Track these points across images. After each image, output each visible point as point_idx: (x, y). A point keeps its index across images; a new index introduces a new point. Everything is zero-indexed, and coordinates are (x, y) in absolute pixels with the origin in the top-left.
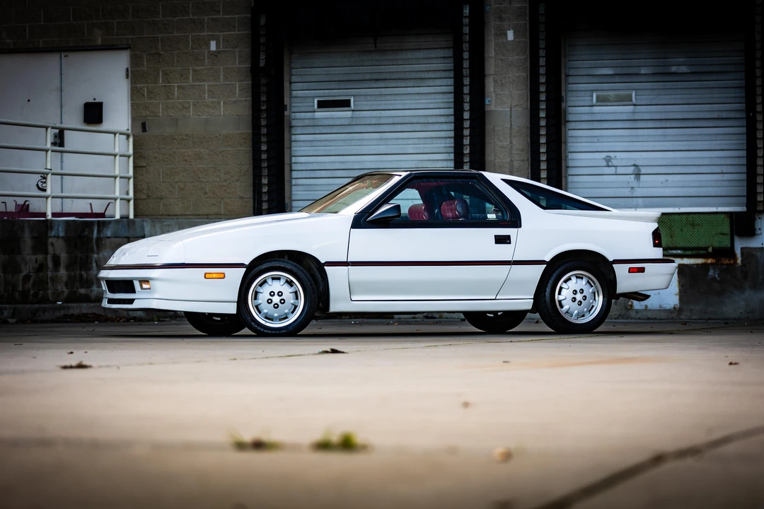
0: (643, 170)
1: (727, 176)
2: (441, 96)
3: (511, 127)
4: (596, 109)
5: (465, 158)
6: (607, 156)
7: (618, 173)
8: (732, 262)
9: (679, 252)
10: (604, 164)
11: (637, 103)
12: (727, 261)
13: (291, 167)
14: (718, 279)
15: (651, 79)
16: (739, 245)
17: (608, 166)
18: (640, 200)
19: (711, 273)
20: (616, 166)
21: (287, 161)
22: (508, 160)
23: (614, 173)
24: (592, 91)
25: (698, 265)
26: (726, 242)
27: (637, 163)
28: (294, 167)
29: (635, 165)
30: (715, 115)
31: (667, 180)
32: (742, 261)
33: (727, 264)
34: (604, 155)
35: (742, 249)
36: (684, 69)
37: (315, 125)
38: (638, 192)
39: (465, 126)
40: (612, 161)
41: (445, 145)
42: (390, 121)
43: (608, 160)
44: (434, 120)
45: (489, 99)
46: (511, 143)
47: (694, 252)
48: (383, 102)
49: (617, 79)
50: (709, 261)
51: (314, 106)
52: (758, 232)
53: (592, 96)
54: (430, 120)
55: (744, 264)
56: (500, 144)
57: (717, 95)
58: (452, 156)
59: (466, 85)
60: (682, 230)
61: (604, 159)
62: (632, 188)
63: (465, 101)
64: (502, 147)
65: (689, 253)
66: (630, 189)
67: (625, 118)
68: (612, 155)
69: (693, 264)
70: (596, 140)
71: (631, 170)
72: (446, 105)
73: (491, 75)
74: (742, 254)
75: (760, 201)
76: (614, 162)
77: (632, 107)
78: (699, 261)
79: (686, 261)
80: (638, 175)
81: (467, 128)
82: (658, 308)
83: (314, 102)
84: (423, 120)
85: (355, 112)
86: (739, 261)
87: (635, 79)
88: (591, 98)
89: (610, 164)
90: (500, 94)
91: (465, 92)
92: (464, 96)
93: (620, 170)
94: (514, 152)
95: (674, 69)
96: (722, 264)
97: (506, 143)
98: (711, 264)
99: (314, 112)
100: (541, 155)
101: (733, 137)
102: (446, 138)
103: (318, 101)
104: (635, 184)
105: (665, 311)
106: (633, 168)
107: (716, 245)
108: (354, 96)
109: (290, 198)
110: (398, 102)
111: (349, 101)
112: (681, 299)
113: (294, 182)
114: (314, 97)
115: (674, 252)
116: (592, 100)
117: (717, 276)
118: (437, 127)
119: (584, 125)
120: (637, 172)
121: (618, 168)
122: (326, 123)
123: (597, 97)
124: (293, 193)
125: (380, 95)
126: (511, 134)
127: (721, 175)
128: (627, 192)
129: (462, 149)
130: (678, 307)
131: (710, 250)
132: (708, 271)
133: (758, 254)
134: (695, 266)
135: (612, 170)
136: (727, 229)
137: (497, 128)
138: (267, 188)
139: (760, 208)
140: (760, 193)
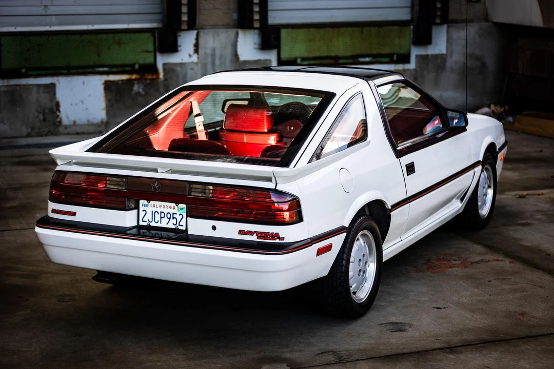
8: (155, 77)
9: (106, 69)
12: (150, 77)
14: (143, 93)
16: (161, 60)
19: (136, 88)
25: (123, 81)
26: (150, 60)
32: (164, 76)
33: (150, 79)
35: (164, 65)
38: (52, 10)
47: (120, 69)
50: (134, 77)
52: (179, 48)
55: (166, 79)
60: (109, 49)
62: (46, 6)
65: (114, 70)
66: (43, 7)
69: (119, 81)
74: (164, 70)
78: (125, 77)
79: (112, 78)
82: (86, 123)
86: (161, 76)
96: (146, 79)
98: (136, 79)
105: (93, 125)
107: (141, 61)
112: (108, 113)
115: (101, 69)
117: (141, 90)
128: (40, 10)
130: (105, 120)
131: (137, 67)
132: (133, 85)
133: (179, 69)
134: (120, 82)
136: (150, 47)
139: (184, 27)
140: (185, 13)
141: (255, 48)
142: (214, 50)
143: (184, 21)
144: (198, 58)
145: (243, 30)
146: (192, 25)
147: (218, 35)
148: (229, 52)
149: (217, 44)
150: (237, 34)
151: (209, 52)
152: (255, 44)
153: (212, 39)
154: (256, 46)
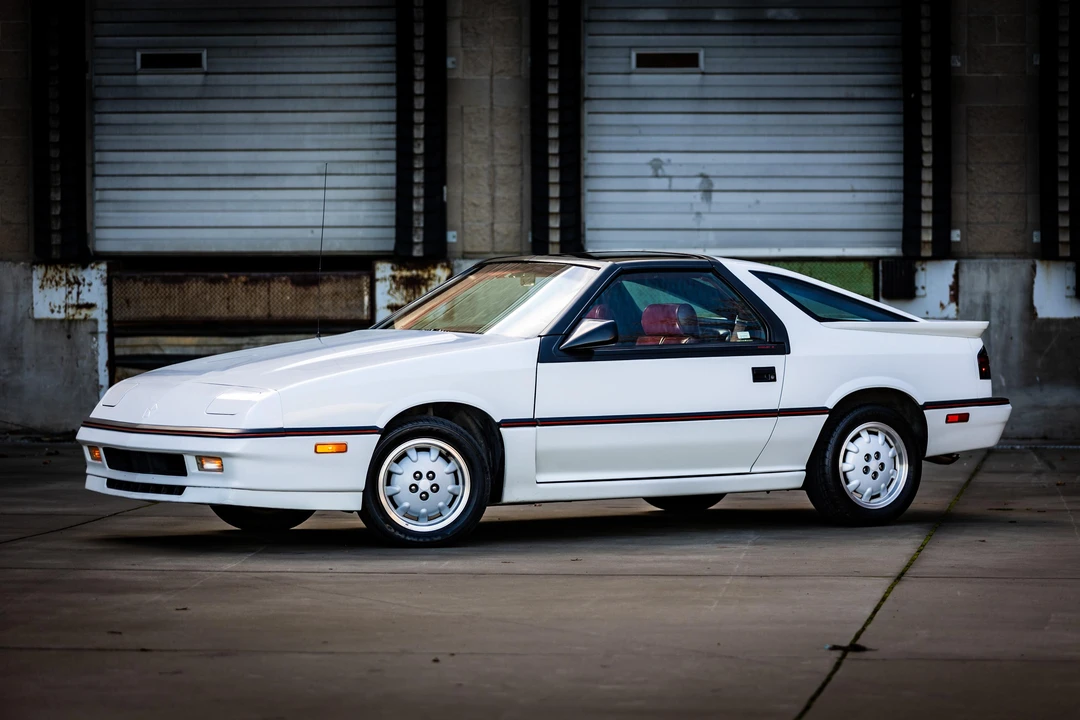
0: (717, 184)
1: (861, 197)
2: (363, 51)
3: (492, 109)
4: (636, 79)
5: (416, 162)
6: (655, 160)
7: (674, 187)
10: (650, 171)
11: (706, 71)
13: (93, 171)
15: (730, 29)
17: (657, 176)
18: (711, 234)
20: (670, 177)
21: (88, 161)
22: (486, 164)
23: (666, 187)
24: (631, 47)
27: (707, 172)
28: (99, 169)
29: (704, 176)
30: (842, 93)
31: (758, 202)
34: (650, 157)
36: (788, 14)
37: (136, 100)
38: (709, 221)
39: (417, 107)
40: (664, 167)
41: (369, 136)
42: (273, 92)
43: (656, 165)
44: (352, 92)
45: (453, 59)
46: (492, 135)
48: (260, 60)
49: (672, 29)
51: (135, 63)
52: (920, 292)
53: (630, 57)
54: (344, 92)
56: (473, 136)
57: (844, 60)
58: (392, 155)
59: (419, 37)
61: (650, 164)
62: (698, 214)
63: (417, 63)
64: (475, 142)
66: (693, 216)
67: (686, 96)
68: (663, 157)
70: (636, 131)
71: (696, 183)
72: (372, 67)
73: (457, 18)
75: (927, 242)
76: (668, 170)
77: (699, 77)
80: (708, 192)
81: (419, 110)
83: (135, 58)
84: (330, 92)
85: (209, 77)
87: (705, 29)
88: (627, 59)
89: (660, 172)
90: (473, 52)
91: (417, 48)
92: (415, 55)
93: (677, 184)
94: (496, 151)
95: (771, 13)
97: (483, 136)
99: (136, 74)
100: (550, 157)
101: (872, 130)
102: (372, 123)
103: (142, 56)
104: (703, 207)
106: (698, 181)
108: (208, 48)
109: (92, 224)
110: (287, 60)
111: (199, 56)
113: (98, 195)
114: (135, 49)
116: (630, 63)
118: (357, 105)
119: (614, 106)
120: (706, 187)
121: (674, 181)
122: (158, 93)
123: (639, 56)
124: (97, 214)
125: (255, 47)
126: (491, 120)
127: (851, 194)
128: (689, 221)
129: (412, 147)
135: (663, 183)
136: (867, 288)
137: (466, 110)
138: (59, 208)
139: (927, 252)
140: (927, 228)
141: (1067, 297)
142: (988, 296)
143: (926, 242)
144: (958, 311)
145: (1045, 262)
146: (944, 250)
147: (997, 270)
148: (1016, 303)
149: (994, 287)
150: (1034, 268)
151: (979, 300)
152: (1068, 288)
153: (984, 276)
154: (1071, 292)
